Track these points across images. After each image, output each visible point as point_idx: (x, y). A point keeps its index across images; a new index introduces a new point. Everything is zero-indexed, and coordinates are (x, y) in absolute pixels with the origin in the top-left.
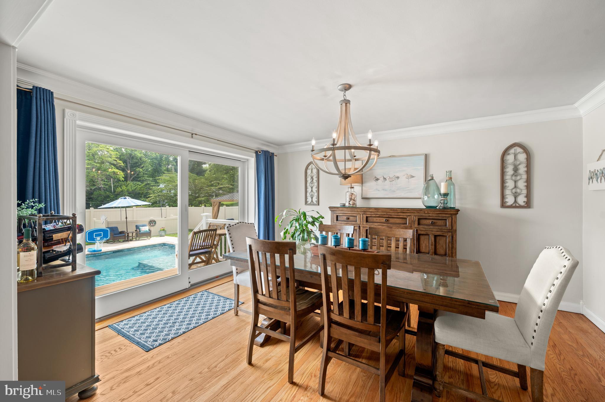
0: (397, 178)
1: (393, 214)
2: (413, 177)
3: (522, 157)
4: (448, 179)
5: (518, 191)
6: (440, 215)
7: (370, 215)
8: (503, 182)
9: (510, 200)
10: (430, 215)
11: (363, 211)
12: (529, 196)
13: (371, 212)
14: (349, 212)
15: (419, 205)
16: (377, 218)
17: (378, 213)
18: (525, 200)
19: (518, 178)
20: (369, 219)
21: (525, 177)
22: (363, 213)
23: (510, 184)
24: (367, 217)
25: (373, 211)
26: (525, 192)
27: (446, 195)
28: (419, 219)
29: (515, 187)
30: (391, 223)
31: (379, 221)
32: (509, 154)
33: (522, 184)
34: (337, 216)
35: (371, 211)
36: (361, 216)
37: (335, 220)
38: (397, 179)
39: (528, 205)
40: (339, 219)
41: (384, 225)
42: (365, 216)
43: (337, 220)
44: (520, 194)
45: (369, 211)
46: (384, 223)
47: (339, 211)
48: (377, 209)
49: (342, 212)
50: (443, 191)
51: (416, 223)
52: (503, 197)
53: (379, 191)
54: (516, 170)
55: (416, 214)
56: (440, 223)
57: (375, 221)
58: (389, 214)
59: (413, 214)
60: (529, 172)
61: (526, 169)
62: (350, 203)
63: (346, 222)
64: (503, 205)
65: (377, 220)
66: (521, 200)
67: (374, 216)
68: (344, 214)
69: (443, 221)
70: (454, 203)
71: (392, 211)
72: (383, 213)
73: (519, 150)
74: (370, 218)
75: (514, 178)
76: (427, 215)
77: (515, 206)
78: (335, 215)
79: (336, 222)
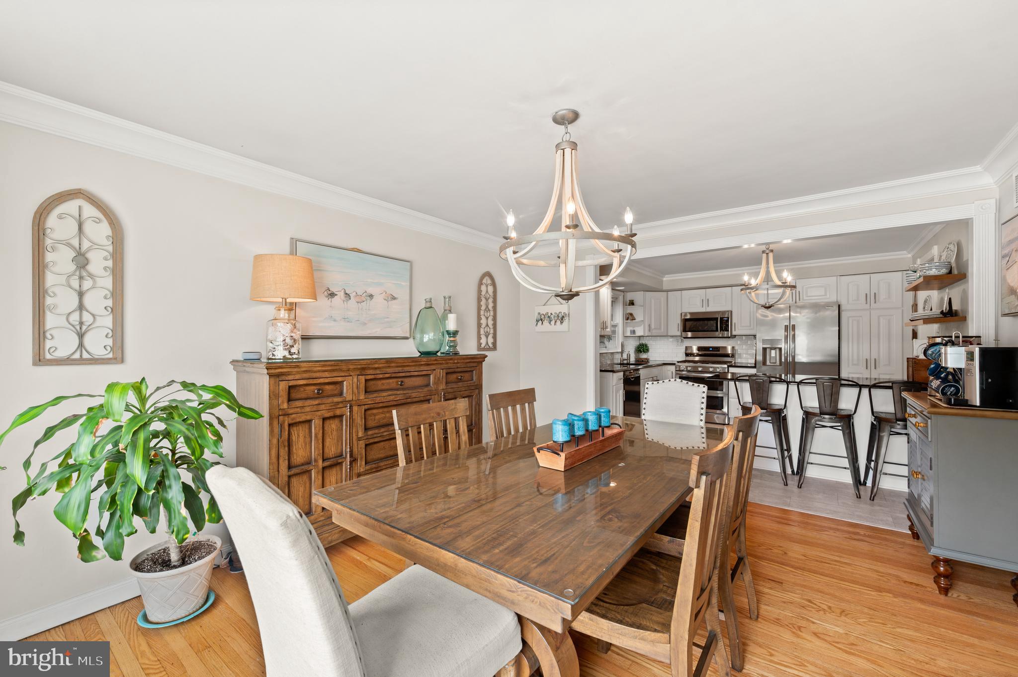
0: (369, 296)
1: (412, 369)
2: (394, 298)
3: (491, 289)
4: (447, 308)
5: (488, 331)
6: (469, 365)
7: (372, 377)
8: (479, 318)
11: (359, 369)
13: (376, 369)
14: (327, 374)
16: (385, 381)
17: (389, 370)
18: (493, 341)
19: (489, 314)
20: (367, 384)
21: (492, 313)
22: (358, 373)
23: (483, 320)
24: (366, 380)
25: (381, 366)
26: (492, 332)
28: (447, 374)
29: (487, 325)
30: (408, 388)
31: (388, 387)
32: (483, 284)
33: (490, 324)
34: (289, 388)
35: (376, 366)
36: (356, 379)
37: (283, 402)
38: (369, 298)
39: (495, 347)
40: (293, 395)
41: (399, 392)
42: (362, 378)
43: (290, 400)
44: (489, 334)
45: (373, 366)
46: (397, 390)
47: (298, 373)
49: (305, 375)
51: (444, 380)
52: (479, 337)
53: (335, 320)
54: (487, 304)
55: (442, 366)
57: (380, 387)
58: (406, 369)
59: (439, 366)
60: (494, 309)
61: (493, 304)
62: (293, 350)
63: (317, 402)
64: (479, 347)
65: (383, 384)
66: (490, 341)
67: (381, 376)
68: (311, 381)
71: (413, 364)
72: (397, 370)
73: (489, 280)
74: (372, 383)
75: (486, 314)
77: (487, 348)
78: (283, 386)
79: (285, 406)
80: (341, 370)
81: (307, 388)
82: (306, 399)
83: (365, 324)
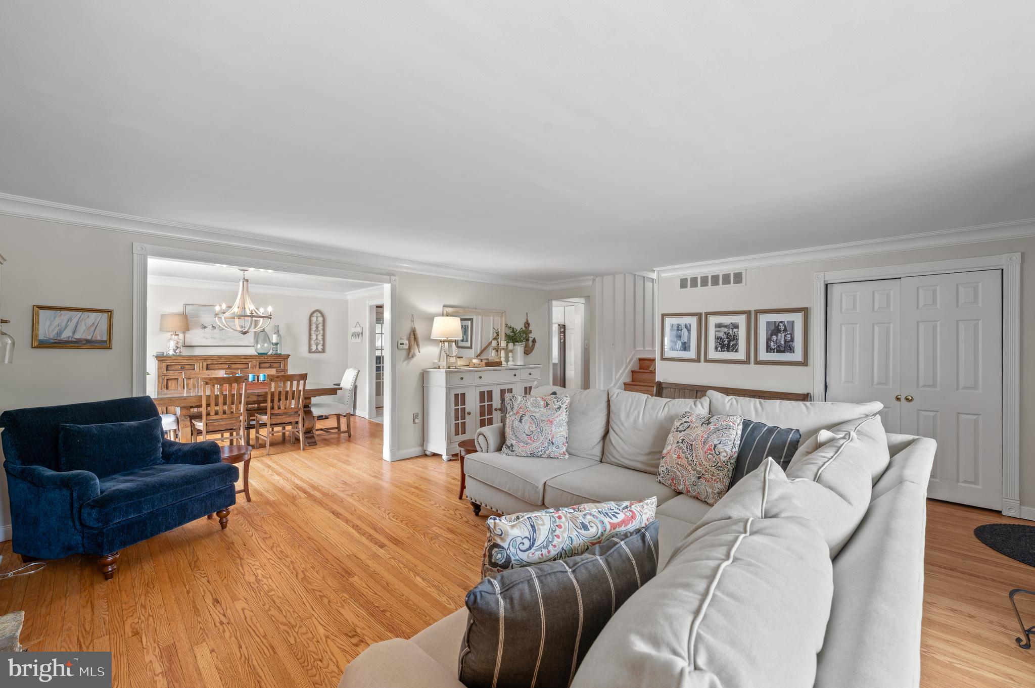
3: (320, 319)
4: (276, 331)
5: (318, 342)
6: (277, 359)
7: (211, 363)
8: (310, 335)
9: (314, 348)
10: (269, 359)
11: (203, 359)
12: (324, 345)
13: (213, 359)
14: (186, 361)
15: (251, 352)
16: (219, 365)
17: (220, 360)
18: (322, 347)
19: (318, 333)
20: (209, 366)
21: (322, 332)
22: (202, 361)
23: (314, 337)
24: (207, 365)
25: (215, 358)
26: (322, 342)
27: (277, 344)
28: (260, 363)
29: (317, 339)
30: (233, 369)
31: (221, 368)
32: (313, 317)
33: (320, 337)
34: (167, 366)
35: (213, 358)
36: (201, 364)
39: (323, 351)
40: (169, 368)
42: (205, 364)
43: (167, 370)
44: (319, 344)
45: (211, 358)
46: (227, 369)
47: (171, 360)
48: (220, 357)
49: (175, 361)
50: (274, 340)
51: (258, 366)
52: (310, 346)
53: (207, 339)
54: (317, 328)
55: (256, 360)
56: (276, 365)
57: (216, 368)
58: (232, 360)
59: (254, 359)
60: (324, 329)
61: (322, 327)
62: (177, 351)
63: (180, 372)
64: (310, 351)
66: (320, 347)
67: (216, 363)
68: (178, 363)
69: (278, 364)
70: (282, 351)
71: (235, 358)
72: (226, 360)
73: (319, 315)
74: (211, 365)
75: (316, 333)
76: (265, 359)
77: (317, 352)
78: (164, 365)
79: (165, 372)
80: (193, 360)
81: (177, 366)
82: (175, 370)
83: (224, 340)
